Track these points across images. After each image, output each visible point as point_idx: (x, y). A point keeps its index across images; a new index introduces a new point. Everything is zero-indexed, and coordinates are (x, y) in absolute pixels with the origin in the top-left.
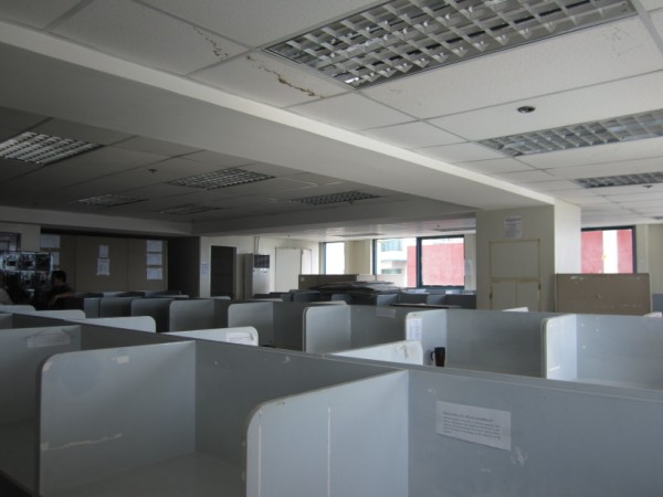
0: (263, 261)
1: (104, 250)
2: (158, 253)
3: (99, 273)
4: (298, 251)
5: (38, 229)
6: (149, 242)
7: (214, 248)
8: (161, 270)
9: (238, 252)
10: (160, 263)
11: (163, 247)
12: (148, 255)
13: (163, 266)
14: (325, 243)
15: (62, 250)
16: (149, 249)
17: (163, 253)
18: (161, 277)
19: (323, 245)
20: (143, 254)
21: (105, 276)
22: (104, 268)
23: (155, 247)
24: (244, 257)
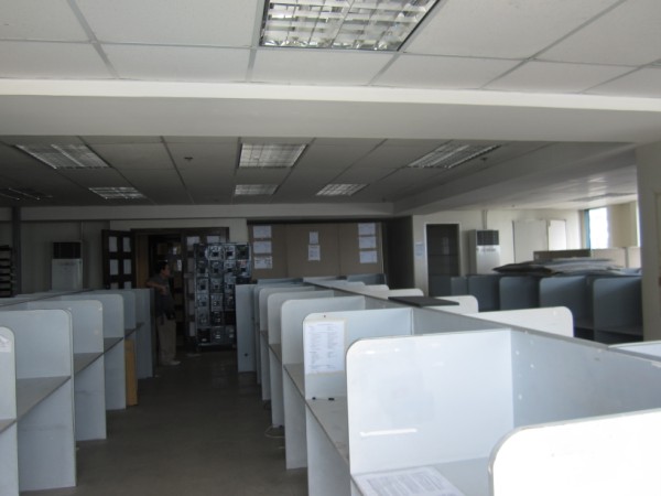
0: (490, 238)
1: (314, 237)
2: (371, 236)
3: (310, 259)
4: (543, 223)
5: (244, 222)
6: (360, 225)
7: (430, 228)
8: (375, 253)
9: (461, 229)
10: (374, 246)
11: (377, 229)
12: (360, 238)
13: (377, 249)
14: (587, 211)
15: (274, 239)
16: (360, 233)
17: (376, 235)
18: (375, 260)
19: (584, 213)
20: (355, 237)
21: (316, 261)
22: (315, 254)
23: (368, 230)
24: (469, 234)
